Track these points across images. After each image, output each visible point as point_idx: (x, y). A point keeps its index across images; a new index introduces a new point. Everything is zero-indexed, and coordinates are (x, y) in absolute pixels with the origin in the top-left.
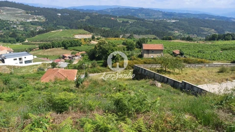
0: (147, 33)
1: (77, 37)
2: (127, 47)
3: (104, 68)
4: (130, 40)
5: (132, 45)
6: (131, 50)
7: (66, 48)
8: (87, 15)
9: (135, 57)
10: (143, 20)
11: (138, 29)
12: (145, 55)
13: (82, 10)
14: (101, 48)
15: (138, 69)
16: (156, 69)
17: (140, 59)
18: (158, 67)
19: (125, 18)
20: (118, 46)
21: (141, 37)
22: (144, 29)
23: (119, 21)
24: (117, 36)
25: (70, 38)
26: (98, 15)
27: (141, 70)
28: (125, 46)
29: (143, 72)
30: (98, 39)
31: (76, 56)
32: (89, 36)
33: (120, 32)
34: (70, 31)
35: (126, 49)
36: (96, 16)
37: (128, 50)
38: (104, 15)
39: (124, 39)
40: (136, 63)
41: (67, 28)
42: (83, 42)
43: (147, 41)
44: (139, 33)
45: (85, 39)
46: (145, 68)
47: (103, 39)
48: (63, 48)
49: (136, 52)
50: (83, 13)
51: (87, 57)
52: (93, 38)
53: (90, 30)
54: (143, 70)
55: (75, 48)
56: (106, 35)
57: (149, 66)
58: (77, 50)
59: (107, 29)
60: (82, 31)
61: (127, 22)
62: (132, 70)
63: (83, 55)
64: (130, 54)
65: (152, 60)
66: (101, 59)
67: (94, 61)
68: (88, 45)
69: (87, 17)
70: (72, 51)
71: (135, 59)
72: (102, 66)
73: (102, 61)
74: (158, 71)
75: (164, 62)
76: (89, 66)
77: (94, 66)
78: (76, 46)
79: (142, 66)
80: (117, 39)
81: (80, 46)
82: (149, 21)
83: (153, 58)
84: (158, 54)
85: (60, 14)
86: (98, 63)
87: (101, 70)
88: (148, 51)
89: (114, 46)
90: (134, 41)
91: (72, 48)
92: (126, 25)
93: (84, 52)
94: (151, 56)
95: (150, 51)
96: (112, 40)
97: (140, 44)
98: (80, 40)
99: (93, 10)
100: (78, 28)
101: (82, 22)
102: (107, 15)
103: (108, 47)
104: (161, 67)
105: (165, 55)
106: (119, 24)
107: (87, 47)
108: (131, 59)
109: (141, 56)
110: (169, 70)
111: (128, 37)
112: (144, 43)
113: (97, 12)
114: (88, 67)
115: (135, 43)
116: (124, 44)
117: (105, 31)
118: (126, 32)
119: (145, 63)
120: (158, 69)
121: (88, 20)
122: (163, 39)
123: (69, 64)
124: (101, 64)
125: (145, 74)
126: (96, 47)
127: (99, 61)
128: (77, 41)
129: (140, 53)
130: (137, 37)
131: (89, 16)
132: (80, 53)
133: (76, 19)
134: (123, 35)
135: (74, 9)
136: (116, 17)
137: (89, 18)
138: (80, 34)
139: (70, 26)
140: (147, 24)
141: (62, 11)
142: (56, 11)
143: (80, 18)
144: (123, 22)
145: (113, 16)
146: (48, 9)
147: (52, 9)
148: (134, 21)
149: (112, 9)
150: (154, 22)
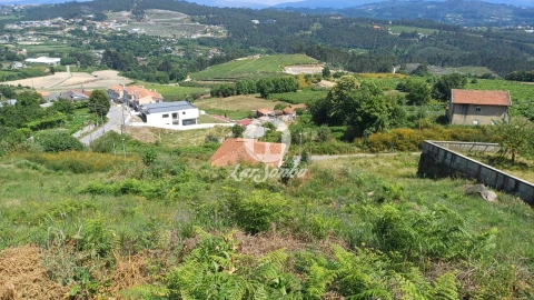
0: (465, 62)
1: (290, 71)
2: (407, 97)
3: (347, 145)
4: (417, 80)
5: (421, 91)
6: (418, 104)
7: (264, 96)
8: (315, 21)
9: (427, 120)
10: (456, 28)
11: (442, 52)
12: (457, 119)
13: (306, 10)
14: (342, 97)
15: (436, 151)
16: (487, 154)
17: (440, 127)
18: (492, 150)
19: (408, 24)
20: (386, 93)
21: (448, 71)
22: (457, 52)
23: (394, 31)
24: (385, 70)
25: (274, 73)
26: (342, 21)
27: (442, 154)
28: (403, 94)
29: (448, 161)
30: (336, 76)
31: (285, 114)
32: (319, 69)
33: (393, 59)
34: (274, 57)
35: (405, 101)
36: (336, 23)
37: (410, 104)
38: (355, 21)
39: (402, 76)
40: (429, 137)
41: (269, 53)
42: (302, 82)
43: (464, 83)
44: (445, 62)
45: (307, 77)
46: (455, 149)
47: (350, 75)
48: (259, 95)
49: (432, 109)
50: (308, 17)
51: (308, 117)
52: (326, 74)
53: (320, 55)
54: (449, 156)
55: (284, 95)
56: (358, 66)
57: (467, 145)
58: (287, 101)
59: (361, 52)
60: (302, 57)
61: (414, 35)
62: (419, 154)
63: (299, 113)
64: (415, 113)
65: (476, 131)
66: (340, 124)
67: (324, 127)
68: (313, 90)
69: (316, 26)
70: (276, 103)
71: (427, 127)
72: (342, 139)
73: (344, 128)
74: (491, 161)
75: (509, 137)
76: (313, 138)
77: (323, 138)
78: (286, 91)
79: (446, 146)
80: (383, 75)
81: (295, 91)
82: (475, 32)
83: (477, 127)
84: (495, 118)
85: (257, 22)
86: (333, 131)
87: (338, 148)
88: (465, 108)
89: (375, 93)
90: (428, 81)
91: (277, 95)
92: (409, 43)
93: (301, 106)
94: (473, 120)
95: (471, 108)
96: (372, 78)
97: (443, 91)
98: (297, 77)
99: (330, 9)
100: (295, 52)
101: (302, 36)
102: (361, 20)
103: (359, 95)
104: (501, 151)
105: (513, 119)
106: (394, 40)
107: (310, 94)
108: (417, 127)
109: (444, 120)
110: (521, 159)
111: (414, 73)
112: (456, 86)
113: (340, 12)
114: (309, 140)
115: (430, 87)
116: (400, 88)
117: (354, 58)
118: (409, 58)
119: (454, 137)
120: (492, 155)
121: (317, 31)
122: (511, 78)
123: (268, 132)
124: (340, 134)
125: (455, 165)
126: (330, 95)
127: (335, 128)
128: (290, 81)
129: (443, 113)
130: (438, 73)
131: (321, 22)
132: (294, 107)
133: (290, 30)
134: (399, 67)
135: (287, 8)
136: (386, 23)
137: (320, 27)
138: (297, 64)
139: (276, 47)
140: (467, 37)
141: (262, 14)
142: (249, 13)
143: (302, 27)
144: (403, 35)
145: (378, 22)
146: (234, 10)
147: (241, 10)
148: (433, 31)
149: (377, 4)
150: (487, 35)
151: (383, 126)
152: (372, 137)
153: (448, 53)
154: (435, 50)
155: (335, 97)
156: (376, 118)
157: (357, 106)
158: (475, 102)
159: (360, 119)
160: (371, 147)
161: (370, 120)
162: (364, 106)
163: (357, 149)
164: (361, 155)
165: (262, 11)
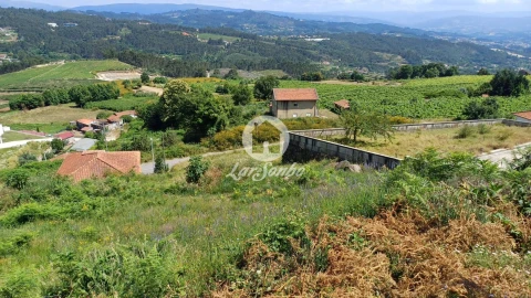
1: (104, 77)
5: (244, 92)
7: (80, 105)
8: (122, 26)
10: (254, 37)
11: (245, 58)
12: (281, 113)
13: (110, 14)
18: (335, 134)
19: (213, 32)
22: (258, 58)
23: (202, 39)
24: (200, 74)
25: (85, 79)
26: (151, 27)
29: (309, 146)
30: (156, 81)
31: (110, 122)
32: (136, 75)
33: (206, 64)
34: (84, 63)
36: (145, 29)
38: (163, 27)
39: (218, 80)
41: (75, 58)
42: (121, 89)
44: (250, 67)
45: (125, 83)
48: (74, 104)
50: (114, 21)
51: (139, 123)
52: (145, 79)
53: (134, 61)
55: (105, 103)
56: (174, 70)
57: (317, 132)
58: (110, 109)
59: (174, 58)
60: (115, 63)
61: (220, 42)
63: (127, 120)
68: (135, 96)
69: (124, 31)
70: (97, 112)
78: (106, 99)
80: (201, 79)
81: (116, 98)
82: (268, 40)
84: (307, 110)
85: (54, 25)
88: (286, 104)
89: (206, 95)
91: (97, 104)
92: (217, 49)
93: (129, 113)
94: (293, 114)
95: (290, 104)
96: (192, 82)
97: (262, 91)
99: (136, 15)
100: (105, 57)
101: (111, 41)
102: (168, 26)
106: (203, 46)
107: (133, 101)
111: (226, 77)
116: (220, 91)
117: (169, 64)
118: (218, 64)
120: (338, 138)
121: (127, 37)
122: (303, 79)
124: (181, 138)
128: (108, 88)
129: (267, 110)
131: (129, 27)
132: (119, 114)
133: (96, 35)
134: (212, 72)
135: (89, 12)
136: (193, 30)
137: (129, 32)
138: (111, 70)
139: (82, 52)
140: (263, 45)
141: (61, 16)
142: (44, 15)
143: (107, 32)
144: (210, 42)
145: (186, 29)
146: (22, 11)
147: (32, 12)
148: (235, 39)
149: (183, 12)
150: (278, 42)
151: (224, 126)
152: (217, 136)
153: (251, 59)
154: (240, 57)
155: (168, 102)
156: (216, 118)
157: (195, 108)
158: (293, 99)
159: (200, 120)
160: (218, 146)
161: (210, 121)
162: (202, 108)
163: (205, 149)
164: (211, 154)
165: (60, 13)
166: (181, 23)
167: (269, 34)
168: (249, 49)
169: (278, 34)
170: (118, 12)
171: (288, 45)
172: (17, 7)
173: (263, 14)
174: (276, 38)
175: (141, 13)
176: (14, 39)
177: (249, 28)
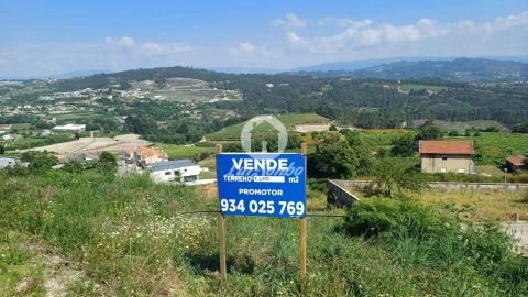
8: (326, 83)
10: (463, 86)
11: (450, 108)
13: (319, 73)
19: (417, 83)
22: (468, 107)
23: (404, 90)
26: (352, 81)
32: (324, 127)
33: (402, 115)
36: (347, 84)
38: (365, 81)
42: (307, 138)
45: (314, 134)
50: (320, 79)
53: (329, 114)
59: (372, 110)
60: (313, 116)
61: (423, 92)
69: (327, 88)
82: (483, 88)
92: (418, 100)
99: (342, 71)
100: (305, 111)
101: (314, 97)
102: (369, 80)
106: (405, 96)
113: (350, 74)
121: (329, 93)
131: (331, 83)
135: (301, 72)
136: (394, 82)
137: (331, 88)
138: (308, 123)
139: (289, 107)
140: (476, 93)
141: (276, 78)
142: (265, 78)
143: (313, 89)
144: (412, 93)
145: (387, 82)
146: (250, 75)
147: (256, 76)
148: (441, 88)
149: (388, 65)
150: (496, 90)
165: (276, 76)
166: (384, 77)
167: (486, 81)
168: (458, 98)
169: (498, 81)
170: (325, 70)
171: (508, 92)
172: (246, 73)
173: (481, 60)
174: (494, 85)
175: (346, 69)
176: (240, 99)
177: (459, 76)
